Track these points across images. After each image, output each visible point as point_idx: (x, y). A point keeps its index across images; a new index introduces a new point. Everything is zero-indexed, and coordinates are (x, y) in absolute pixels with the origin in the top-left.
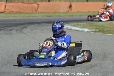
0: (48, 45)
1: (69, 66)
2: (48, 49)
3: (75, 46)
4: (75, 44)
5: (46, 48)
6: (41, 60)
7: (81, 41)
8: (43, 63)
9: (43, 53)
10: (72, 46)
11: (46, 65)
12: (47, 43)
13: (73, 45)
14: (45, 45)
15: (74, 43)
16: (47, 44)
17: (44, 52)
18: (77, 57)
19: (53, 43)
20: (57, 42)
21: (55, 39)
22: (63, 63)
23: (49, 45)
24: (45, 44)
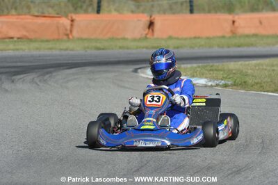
0: (156, 101)
1: (204, 149)
2: (157, 110)
3: (204, 104)
4: (204, 100)
5: (152, 108)
6: (147, 133)
7: (217, 94)
8: (152, 141)
9: (148, 119)
10: (198, 104)
11: (160, 144)
12: (154, 97)
13: (200, 102)
14: (150, 101)
15: (202, 97)
16: (153, 99)
17: (150, 116)
18: (220, 128)
19: (165, 97)
20: (173, 94)
21: (167, 88)
22: (195, 141)
23: (159, 102)
24: (150, 99)
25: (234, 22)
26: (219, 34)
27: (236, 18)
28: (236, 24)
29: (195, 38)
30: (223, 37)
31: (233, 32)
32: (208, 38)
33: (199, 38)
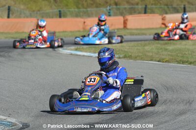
25: (84, 22)
26: (77, 30)
27: (86, 20)
28: (86, 24)
29: (64, 32)
30: (79, 31)
31: (84, 28)
32: (71, 32)
33: (66, 32)
